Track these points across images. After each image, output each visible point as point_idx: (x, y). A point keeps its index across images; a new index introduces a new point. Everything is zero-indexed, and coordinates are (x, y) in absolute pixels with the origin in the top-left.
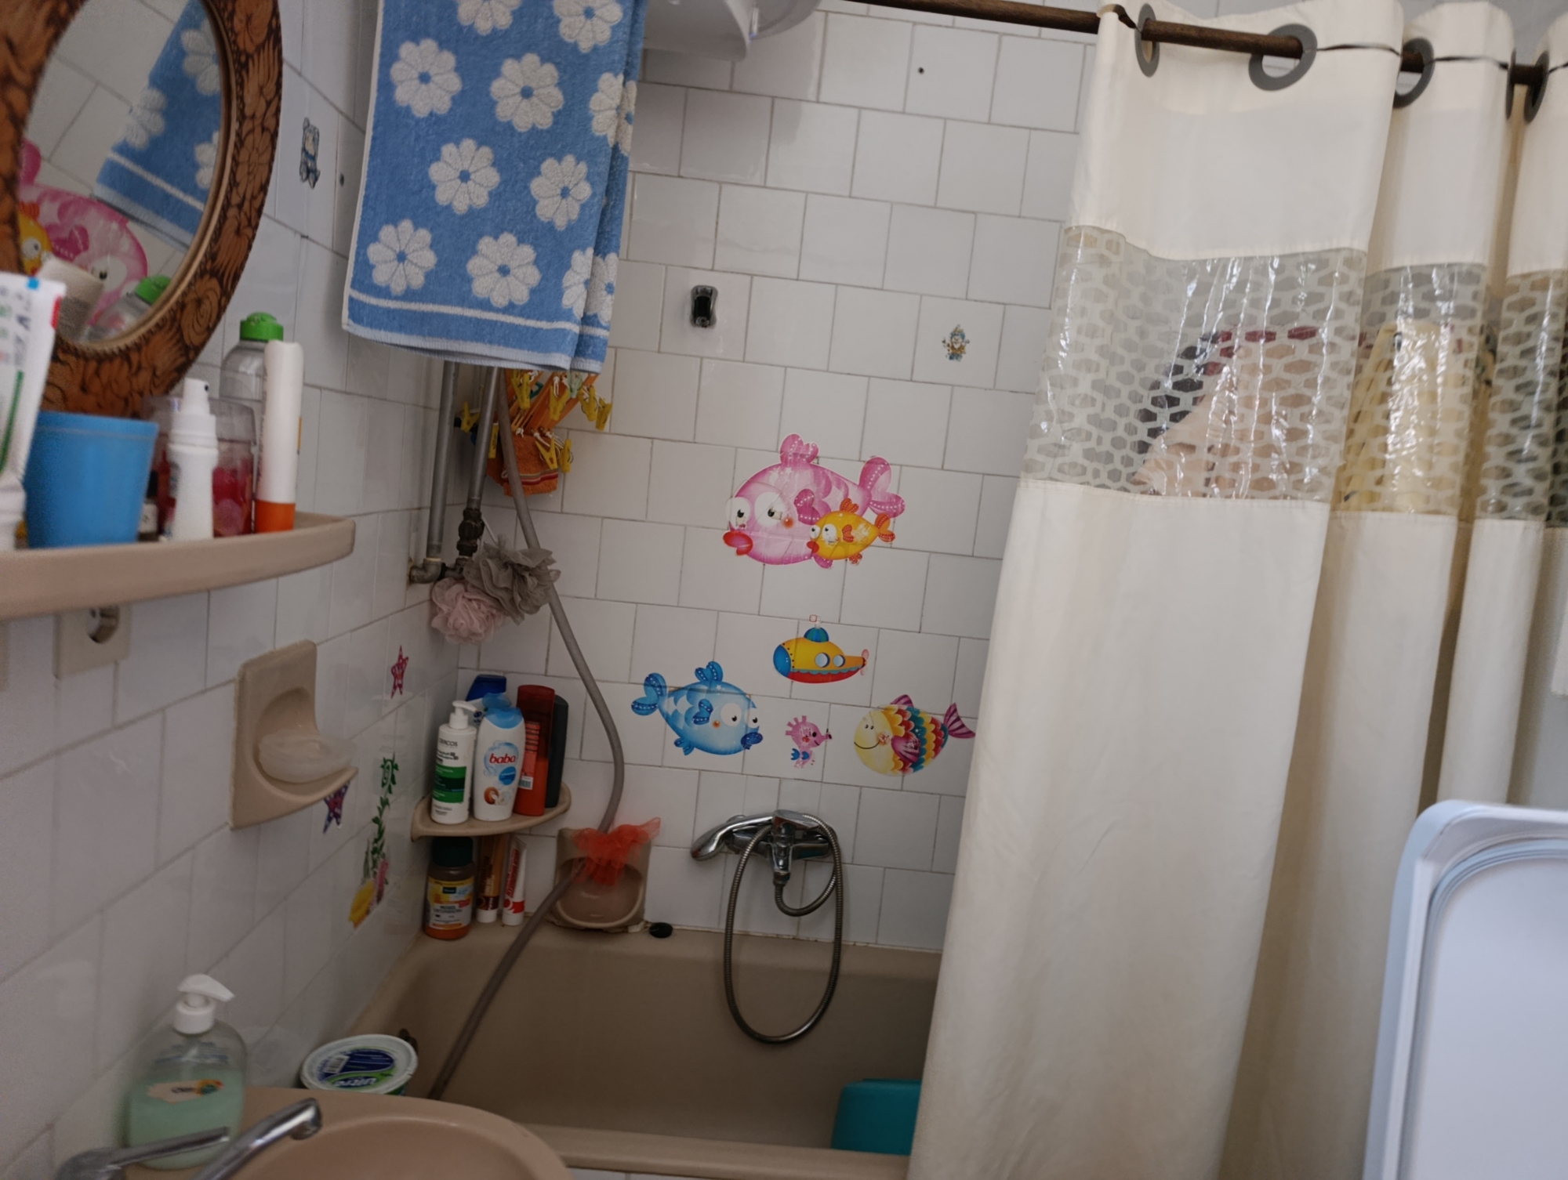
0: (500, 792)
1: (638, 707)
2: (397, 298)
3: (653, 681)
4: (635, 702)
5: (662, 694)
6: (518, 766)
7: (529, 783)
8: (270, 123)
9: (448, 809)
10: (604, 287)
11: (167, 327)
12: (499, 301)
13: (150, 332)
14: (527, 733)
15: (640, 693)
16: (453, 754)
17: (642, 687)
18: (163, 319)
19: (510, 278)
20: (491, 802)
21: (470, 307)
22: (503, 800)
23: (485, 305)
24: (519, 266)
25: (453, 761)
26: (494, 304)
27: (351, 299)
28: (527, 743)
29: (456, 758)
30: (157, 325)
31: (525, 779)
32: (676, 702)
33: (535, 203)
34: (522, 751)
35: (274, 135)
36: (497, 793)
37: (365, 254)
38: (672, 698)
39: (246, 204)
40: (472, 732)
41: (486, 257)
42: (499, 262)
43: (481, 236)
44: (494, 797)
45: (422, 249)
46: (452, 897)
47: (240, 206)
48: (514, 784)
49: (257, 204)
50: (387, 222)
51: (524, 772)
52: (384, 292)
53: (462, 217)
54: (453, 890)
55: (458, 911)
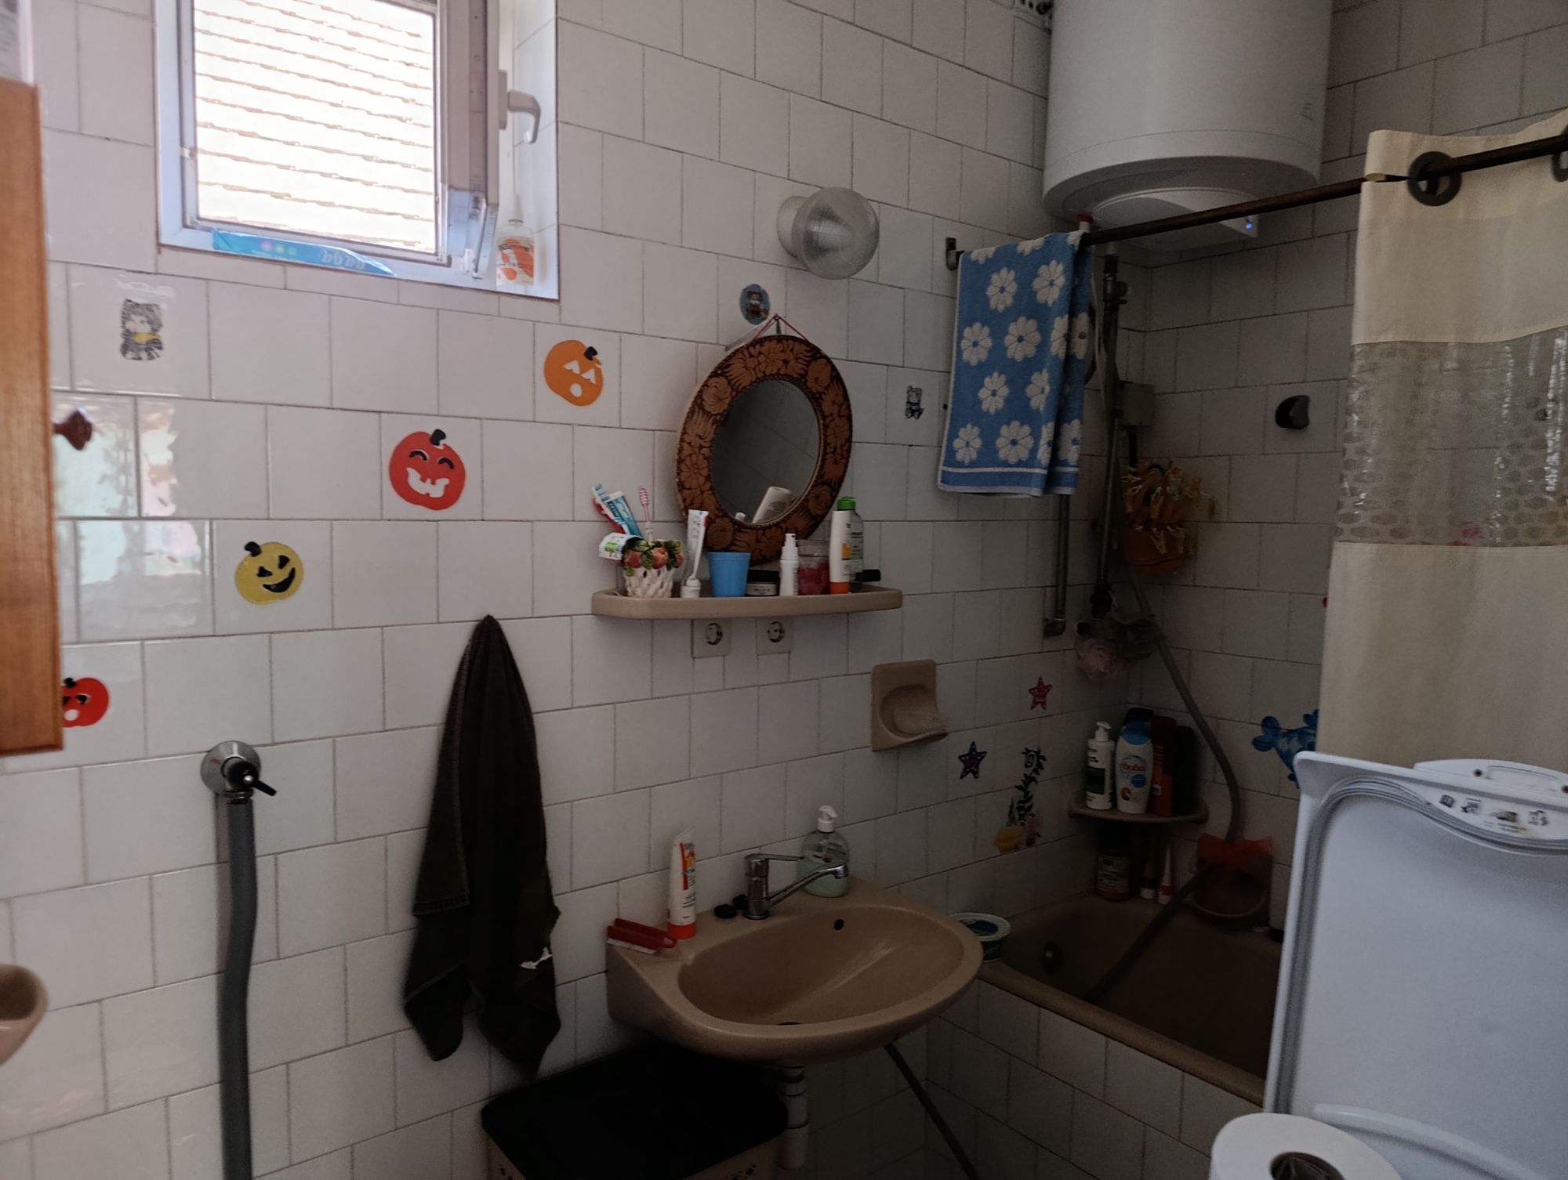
0: (1132, 792)
1: (1259, 744)
2: (967, 467)
3: (1269, 723)
4: (1254, 739)
5: (1277, 735)
6: (1148, 775)
7: (1158, 789)
8: (844, 412)
9: (1093, 797)
10: (1070, 441)
11: (800, 511)
12: (1013, 460)
13: (790, 514)
14: (1154, 751)
15: (1258, 731)
16: (1094, 758)
17: (1260, 727)
18: (796, 508)
19: (1018, 446)
20: (1127, 799)
21: (998, 467)
22: (1135, 799)
23: (1006, 464)
24: (1023, 438)
25: (1095, 763)
26: (1011, 463)
27: (943, 472)
28: (1155, 759)
29: (1097, 761)
30: (793, 511)
31: (1156, 786)
32: (1288, 742)
33: (1029, 400)
34: (1150, 766)
35: (849, 418)
36: (1129, 792)
37: (952, 446)
38: (1285, 739)
39: (838, 451)
40: (1111, 744)
41: (1004, 437)
42: (1011, 438)
43: (1001, 425)
44: (1128, 795)
45: (975, 438)
46: (1111, 868)
47: (834, 452)
48: (1147, 787)
49: (845, 448)
50: (962, 427)
51: (1153, 781)
52: (961, 465)
53: (995, 415)
54: (1109, 863)
55: (1115, 880)
